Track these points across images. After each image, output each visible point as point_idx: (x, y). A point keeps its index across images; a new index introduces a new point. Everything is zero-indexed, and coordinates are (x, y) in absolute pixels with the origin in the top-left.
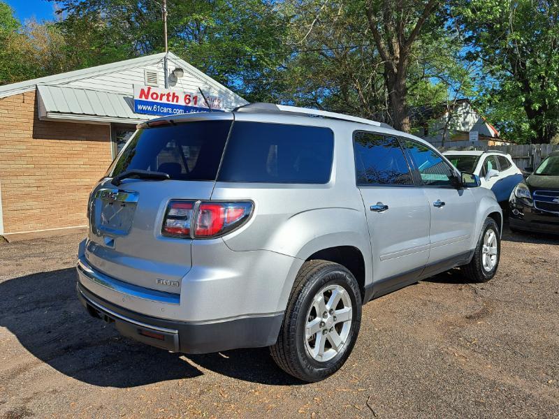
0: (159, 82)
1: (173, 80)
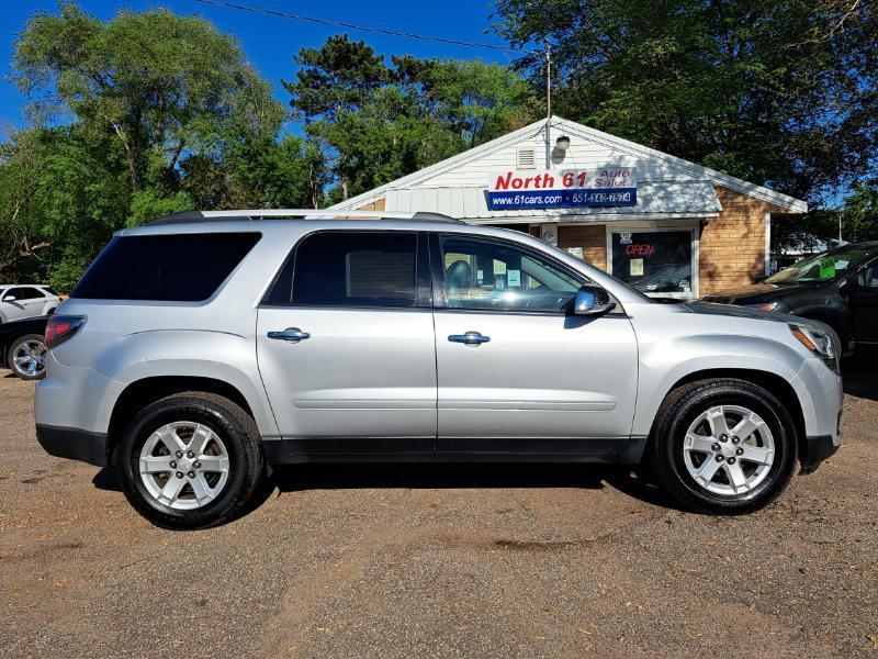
0: (537, 161)
1: (558, 155)
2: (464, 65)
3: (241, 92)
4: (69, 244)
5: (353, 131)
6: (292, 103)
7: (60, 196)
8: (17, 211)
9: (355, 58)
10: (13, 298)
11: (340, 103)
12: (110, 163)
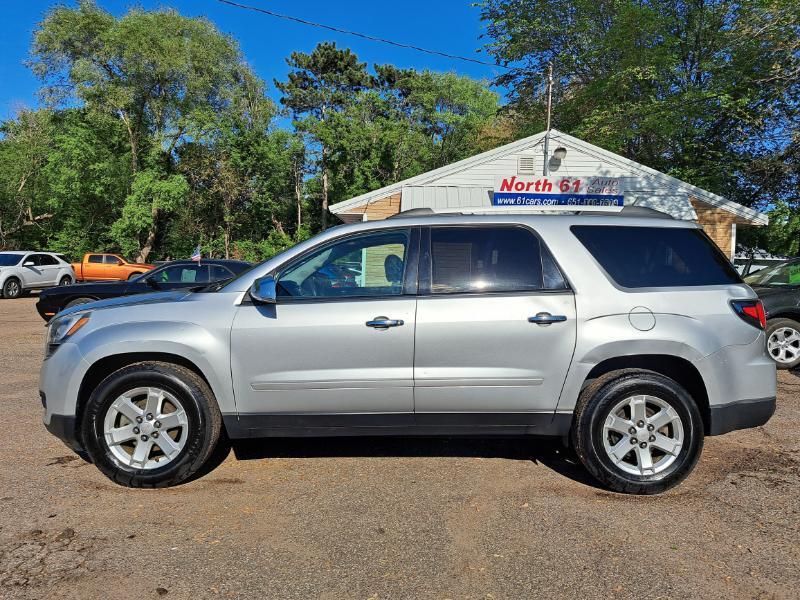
0: (535, 168)
1: (555, 163)
2: (440, 77)
3: (237, 88)
4: (69, 216)
5: (340, 129)
6: (283, 101)
7: (67, 172)
8: (23, 184)
9: (341, 64)
10: (32, 263)
11: (325, 104)
12: (114, 145)
